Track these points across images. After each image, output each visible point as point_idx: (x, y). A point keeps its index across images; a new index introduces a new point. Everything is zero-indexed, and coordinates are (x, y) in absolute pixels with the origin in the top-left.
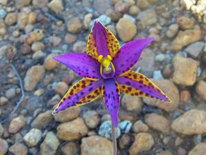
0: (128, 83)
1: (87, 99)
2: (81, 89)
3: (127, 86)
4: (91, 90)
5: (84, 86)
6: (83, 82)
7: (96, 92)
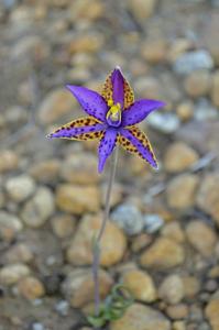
0: (129, 138)
1: (84, 137)
2: (83, 125)
3: (127, 140)
4: (92, 130)
5: (87, 124)
6: (89, 120)
7: (96, 134)
